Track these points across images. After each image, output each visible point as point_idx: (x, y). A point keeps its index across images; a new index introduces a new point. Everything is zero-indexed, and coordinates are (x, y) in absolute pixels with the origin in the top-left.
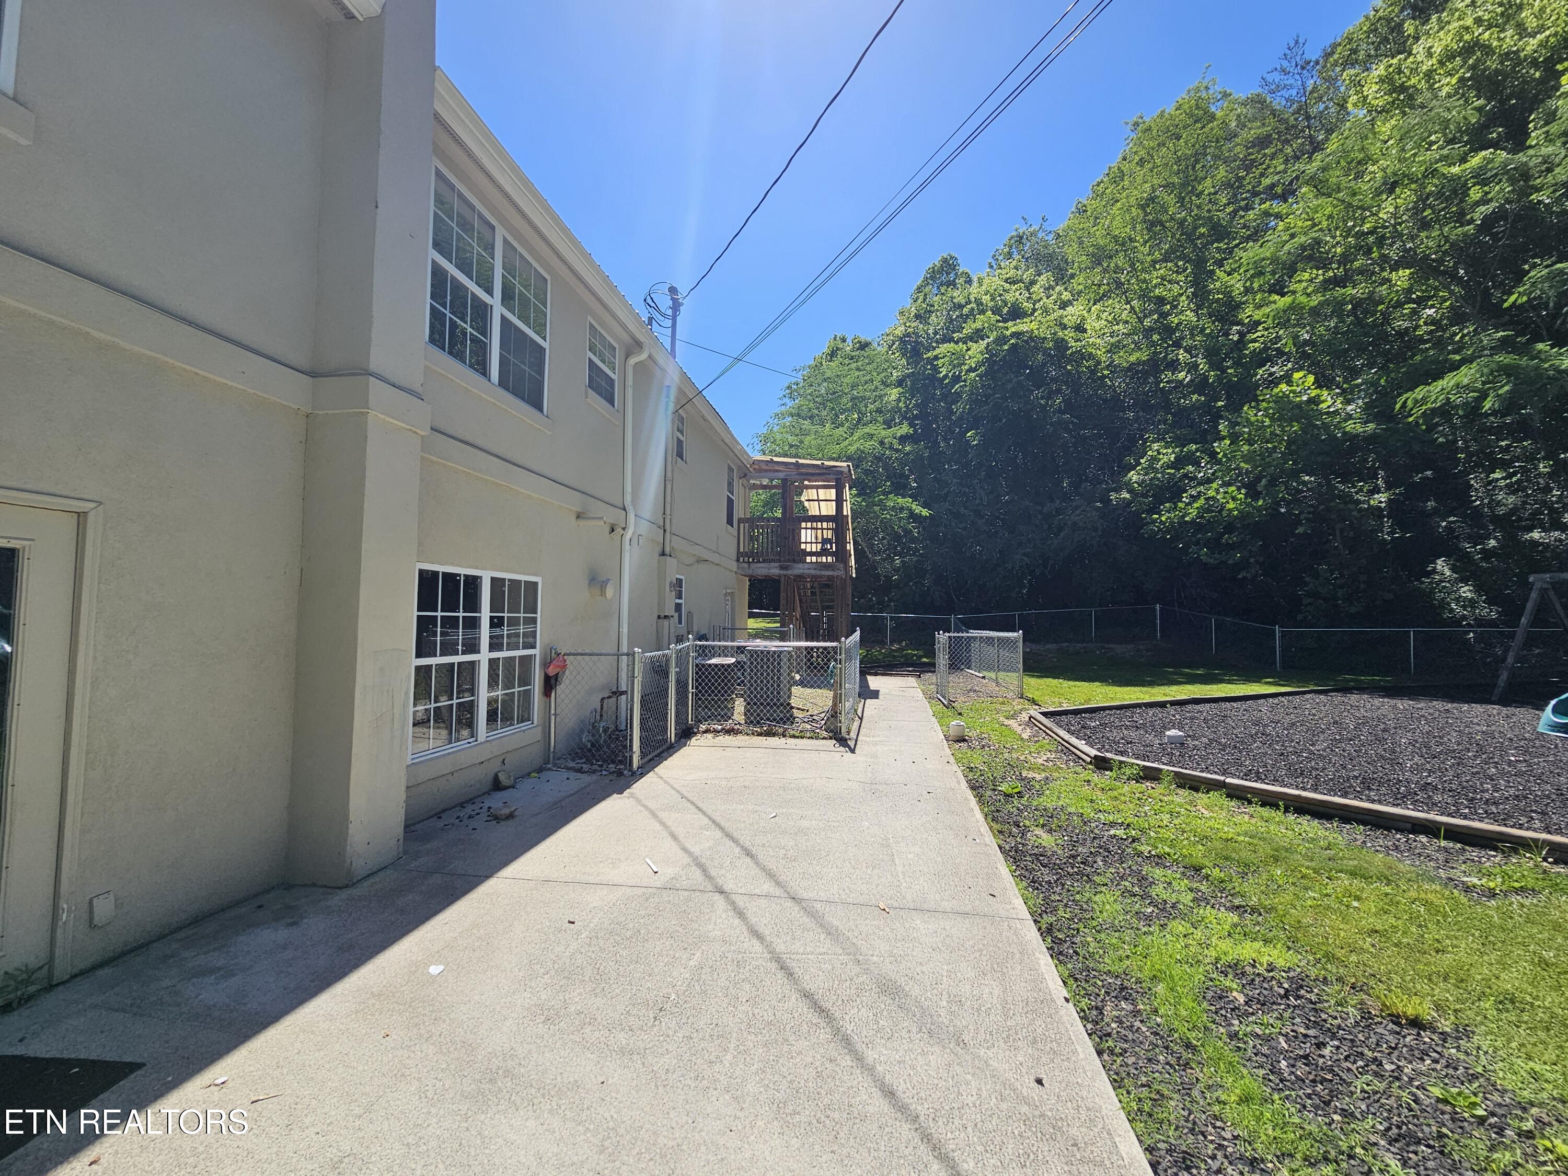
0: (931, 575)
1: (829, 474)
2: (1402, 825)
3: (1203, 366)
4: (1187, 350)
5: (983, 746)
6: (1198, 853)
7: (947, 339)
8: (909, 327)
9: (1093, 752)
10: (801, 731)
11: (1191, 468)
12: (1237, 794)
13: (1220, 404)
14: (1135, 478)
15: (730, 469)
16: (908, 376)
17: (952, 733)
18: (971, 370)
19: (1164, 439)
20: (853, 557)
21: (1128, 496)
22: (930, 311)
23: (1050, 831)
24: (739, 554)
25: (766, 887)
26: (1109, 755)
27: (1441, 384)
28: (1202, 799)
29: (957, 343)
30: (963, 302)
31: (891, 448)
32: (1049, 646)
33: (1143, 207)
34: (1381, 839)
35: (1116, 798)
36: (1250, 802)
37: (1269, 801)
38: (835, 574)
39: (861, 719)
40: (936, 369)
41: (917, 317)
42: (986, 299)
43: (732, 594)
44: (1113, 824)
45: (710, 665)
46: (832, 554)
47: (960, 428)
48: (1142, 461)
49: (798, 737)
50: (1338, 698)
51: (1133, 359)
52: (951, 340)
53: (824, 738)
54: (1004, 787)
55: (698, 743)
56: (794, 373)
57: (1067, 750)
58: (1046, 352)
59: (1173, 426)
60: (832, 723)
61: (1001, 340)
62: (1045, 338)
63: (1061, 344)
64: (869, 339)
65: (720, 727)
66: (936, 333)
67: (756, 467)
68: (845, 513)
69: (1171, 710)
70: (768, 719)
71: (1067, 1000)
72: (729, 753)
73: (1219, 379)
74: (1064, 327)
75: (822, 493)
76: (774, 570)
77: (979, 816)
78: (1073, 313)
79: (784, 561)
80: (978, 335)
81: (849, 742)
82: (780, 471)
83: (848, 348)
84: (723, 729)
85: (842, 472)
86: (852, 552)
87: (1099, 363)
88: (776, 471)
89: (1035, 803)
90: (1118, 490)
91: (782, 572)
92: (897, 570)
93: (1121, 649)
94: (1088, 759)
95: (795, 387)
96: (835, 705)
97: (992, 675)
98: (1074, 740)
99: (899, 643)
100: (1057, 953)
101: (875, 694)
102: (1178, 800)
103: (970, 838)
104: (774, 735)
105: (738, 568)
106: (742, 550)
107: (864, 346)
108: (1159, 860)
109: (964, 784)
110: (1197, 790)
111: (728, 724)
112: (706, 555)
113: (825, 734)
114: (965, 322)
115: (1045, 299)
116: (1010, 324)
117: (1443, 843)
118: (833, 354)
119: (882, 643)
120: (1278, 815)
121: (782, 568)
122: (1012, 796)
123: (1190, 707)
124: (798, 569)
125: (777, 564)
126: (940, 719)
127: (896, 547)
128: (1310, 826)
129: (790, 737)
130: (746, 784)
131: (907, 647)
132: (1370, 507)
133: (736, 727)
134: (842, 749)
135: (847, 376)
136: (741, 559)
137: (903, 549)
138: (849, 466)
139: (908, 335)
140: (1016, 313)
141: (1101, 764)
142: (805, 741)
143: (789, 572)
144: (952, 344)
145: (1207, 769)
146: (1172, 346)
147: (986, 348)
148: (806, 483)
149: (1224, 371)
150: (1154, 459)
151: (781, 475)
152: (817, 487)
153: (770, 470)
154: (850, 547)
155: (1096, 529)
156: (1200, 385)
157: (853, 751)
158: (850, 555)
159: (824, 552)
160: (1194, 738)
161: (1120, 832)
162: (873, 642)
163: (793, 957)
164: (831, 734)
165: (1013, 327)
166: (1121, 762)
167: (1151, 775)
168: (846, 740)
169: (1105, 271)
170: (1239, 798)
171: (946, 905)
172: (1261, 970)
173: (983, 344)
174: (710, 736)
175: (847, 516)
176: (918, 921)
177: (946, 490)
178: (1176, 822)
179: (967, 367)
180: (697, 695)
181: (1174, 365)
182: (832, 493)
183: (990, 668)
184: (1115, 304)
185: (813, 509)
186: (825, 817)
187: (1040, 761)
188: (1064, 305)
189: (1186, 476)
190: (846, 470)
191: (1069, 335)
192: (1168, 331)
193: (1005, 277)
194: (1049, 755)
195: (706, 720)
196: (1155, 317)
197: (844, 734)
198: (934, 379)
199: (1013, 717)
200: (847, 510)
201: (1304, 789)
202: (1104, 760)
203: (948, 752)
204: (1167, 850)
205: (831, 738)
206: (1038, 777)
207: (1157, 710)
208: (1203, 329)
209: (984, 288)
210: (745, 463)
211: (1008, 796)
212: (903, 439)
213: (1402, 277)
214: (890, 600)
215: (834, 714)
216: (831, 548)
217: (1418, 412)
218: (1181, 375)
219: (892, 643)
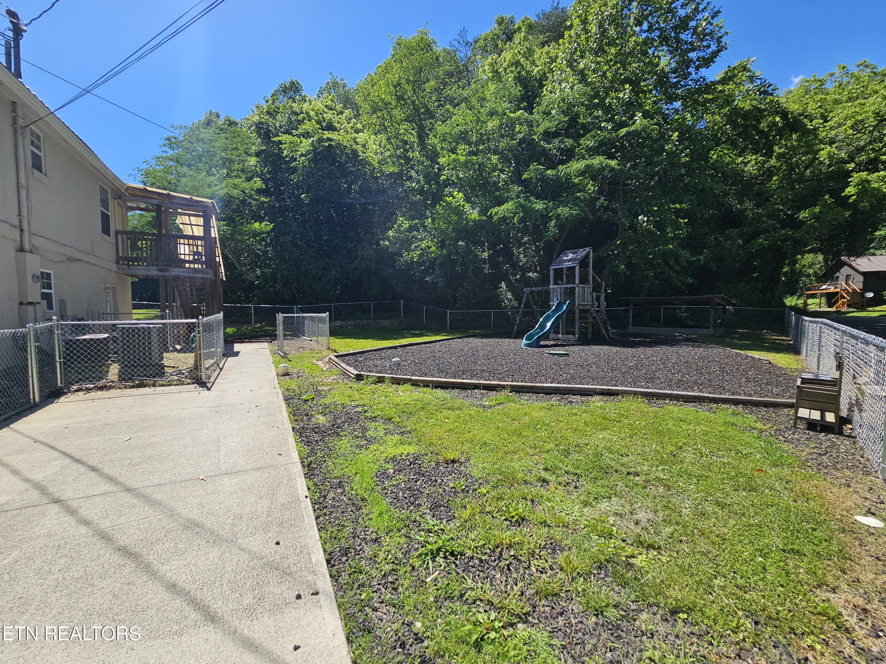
0: (281, 281)
1: (197, 206)
2: (470, 387)
3: (422, 182)
4: (417, 173)
5: (299, 377)
6: (391, 412)
7: (287, 132)
8: (263, 118)
9: (356, 372)
10: (169, 381)
11: (416, 233)
12: (415, 384)
13: (429, 202)
14: (391, 235)
15: (103, 191)
16: (263, 151)
17: (280, 371)
18: (302, 155)
19: (405, 216)
20: (222, 267)
21: (388, 243)
22: (276, 112)
23: (325, 415)
24: (118, 260)
25: (105, 488)
26: (362, 373)
27: (503, 207)
28: (401, 388)
29: (294, 136)
30: (298, 111)
31: (251, 197)
32: (350, 322)
33: (395, 87)
34: (464, 393)
35: (363, 393)
36: (420, 386)
37: (426, 384)
38: (206, 276)
39: (221, 369)
40: (281, 150)
41: (268, 113)
42: (312, 113)
43: (114, 288)
44: (357, 406)
45: (78, 340)
46: (202, 263)
47: (298, 191)
48: (395, 226)
49: (166, 385)
50: (466, 340)
51: (391, 170)
52: (291, 134)
53: (188, 384)
54: (304, 397)
55: (67, 400)
56: (172, 129)
57: (345, 374)
58: (347, 155)
59: (410, 210)
60: (194, 373)
61: (321, 140)
62: (346, 147)
63: (355, 153)
64: (237, 120)
65: (92, 386)
66: (281, 127)
67: (130, 192)
68: (213, 235)
69: (399, 349)
70: (139, 376)
71: (307, 497)
72: (97, 403)
73: (428, 189)
74: (357, 143)
75: (194, 220)
76: (154, 272)
77: (285, 414)
78: (361, 137)
79: (162, 265)
80: (307, 135)
81: (208, 384)
82: (154, 198)
83: (221, 123)
84: (95, 387)
85: (207, 206)
86: (222, 263)
87: (374, 168)
88: (151, 198)
89: (320, 402)
90: (383, 240)
91: (160, 273)
92: (258, 277)
93: (384, 323)
94: (353, 376)
95: (174, 140)
96: (196, 361)
97: (314, 338)
98: (348, 368)
99: (261, 323)
100: (309, 476)
101: (237, 354)
102: (390, 390)
103: (275, 427)
104: (145, 386)
105: (118, 268)
106: (121, 255)
107: (232, 123)
108: (374, 419)
109: (281, 398)
110: (398, 384)
111: (101, 383)
112: (78, 255)
113: (189, 381)
114: (300, 125)
115: (346, 124)
116: (326, 132)
117: (482, 391)
118: (208, 123)
119: (250, 323)
120: (429, 390)
121: (160, 270)
122: (308, 400)
123: (408, 348)
124: (175, 272)
125: (155, 268)
126: (276, 364)
127: (256, 263)
128: (439, 392)
129: (160, 386)
130: (108, 422)
131: (267, 325)
132: (482, 258)
133: (108, 384)
134: (201, 389)
135: (217, 141)
136: (121, 262)
137: (261, 263)
138: (213, 203)
139: (262, 123)
140: (330, 127)
141: (359, 378)
142: (172, 387)
143: (166, 274)
144: (291, 136)
145: (406, 375)
146: (410, 168)
147: (312, 144)
148: (179, 210)
149: (430, 186)
150: (400, 226)
151: (155, 202)
152: (189, 215)
153: (145, 197)
154: (219, 259)
155: (373, 259)
156: (421, 191)
157: (209, 389)
158: (220, 265)
159: (194, 262)
160: (405, 361)
161: (359, 409)
162: (242, 323)
163: (115, 528)
164: (194, 381)
165: (327, 135)
166: (368, 376)
167: (381, 380)
168: (206, 383)
169: (378, 117)
170: (416, 385)
171: (248, 467)
172: (404, 457)
173: (310, 140)
174: (81, 393)
175: (215, 238)
176: (226, 480)
177: (289, 229)
178: (387, 399)
179: (300, 153)
180: (65, 363)
181: (410, 178)
182: (201, 221)
183: (314, 335)
184: (382, 137)
185: (187, 231)
186: (174, 433)
187: (329, 380)
188: (357, 131)
189: (413, 236)
190: (211, 205)
191: (359, 148)
192: (408, 160)
193: (325, 104)
194: (335, 377)
195: (77, 382)
196: (402, 150)
197: (204, 379)
198: (279, 156)
199: (321, 360)
200: (214, 233)
201: (441, 378)
202: (361, 376)
203: (277, 382)
204: (379, 413)
205: (194, 383)
206: (326, 389)
207: (393, 350)
208: (423, 163)
209: (311, 106)
210: (120, 188)
211: (305, 401)
212: (259, 191)
213: (495, 159)
214: (254, 296)
215: (197, 367)
216: (202, 258)
217: (495, 218)
218: (414, 184)
219: (255, 323)
